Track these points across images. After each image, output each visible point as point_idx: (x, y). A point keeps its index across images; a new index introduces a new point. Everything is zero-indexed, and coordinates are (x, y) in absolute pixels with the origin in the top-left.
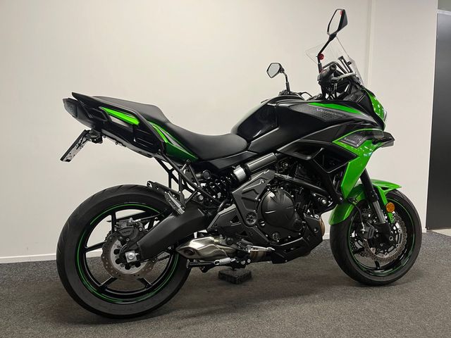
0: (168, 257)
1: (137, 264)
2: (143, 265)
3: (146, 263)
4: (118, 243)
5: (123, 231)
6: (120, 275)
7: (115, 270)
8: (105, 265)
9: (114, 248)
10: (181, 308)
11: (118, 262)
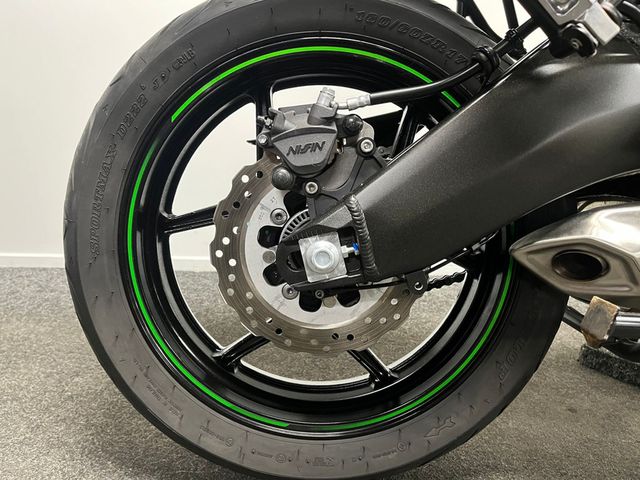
0: (458, 278)
1: (347, 294)
2: (368, 301)
3: (379, 293)
4: (273, 200)
5: (293, 142)
6: (282, 329)
7: (261, 308)
8: (224, 284)
9: (258, 219)
10: (496, 468)
11: (272, 276)
